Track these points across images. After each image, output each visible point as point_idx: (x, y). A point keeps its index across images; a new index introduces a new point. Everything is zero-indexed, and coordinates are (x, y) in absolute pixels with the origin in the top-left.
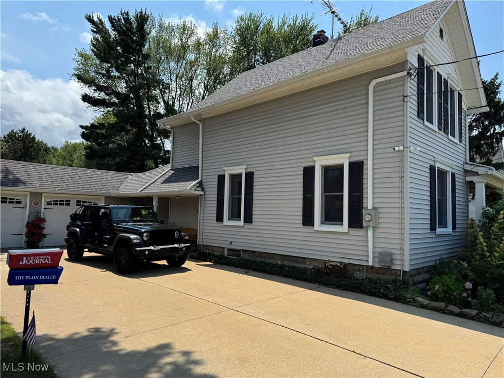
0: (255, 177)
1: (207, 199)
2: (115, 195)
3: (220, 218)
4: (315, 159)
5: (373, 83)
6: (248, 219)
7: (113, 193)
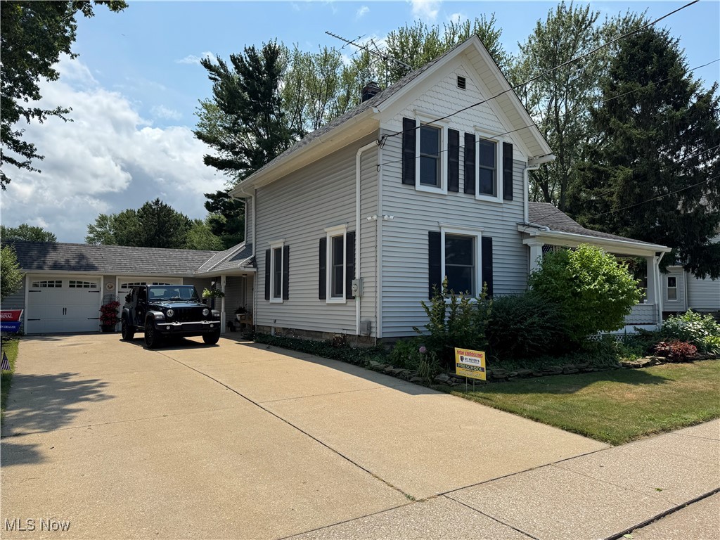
0: (290, 250)
1: (259, 276)
2: (192, 276)
3: (267, 297)
4: (326, 230)
5: (359, 153)
6: (286, 297)
7: (190, 273)
